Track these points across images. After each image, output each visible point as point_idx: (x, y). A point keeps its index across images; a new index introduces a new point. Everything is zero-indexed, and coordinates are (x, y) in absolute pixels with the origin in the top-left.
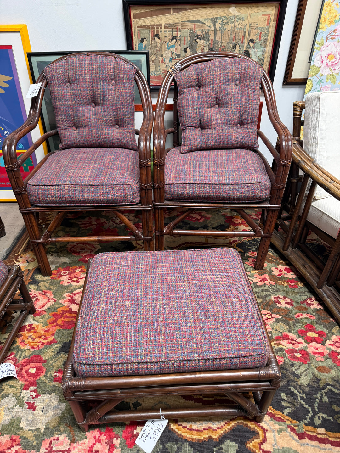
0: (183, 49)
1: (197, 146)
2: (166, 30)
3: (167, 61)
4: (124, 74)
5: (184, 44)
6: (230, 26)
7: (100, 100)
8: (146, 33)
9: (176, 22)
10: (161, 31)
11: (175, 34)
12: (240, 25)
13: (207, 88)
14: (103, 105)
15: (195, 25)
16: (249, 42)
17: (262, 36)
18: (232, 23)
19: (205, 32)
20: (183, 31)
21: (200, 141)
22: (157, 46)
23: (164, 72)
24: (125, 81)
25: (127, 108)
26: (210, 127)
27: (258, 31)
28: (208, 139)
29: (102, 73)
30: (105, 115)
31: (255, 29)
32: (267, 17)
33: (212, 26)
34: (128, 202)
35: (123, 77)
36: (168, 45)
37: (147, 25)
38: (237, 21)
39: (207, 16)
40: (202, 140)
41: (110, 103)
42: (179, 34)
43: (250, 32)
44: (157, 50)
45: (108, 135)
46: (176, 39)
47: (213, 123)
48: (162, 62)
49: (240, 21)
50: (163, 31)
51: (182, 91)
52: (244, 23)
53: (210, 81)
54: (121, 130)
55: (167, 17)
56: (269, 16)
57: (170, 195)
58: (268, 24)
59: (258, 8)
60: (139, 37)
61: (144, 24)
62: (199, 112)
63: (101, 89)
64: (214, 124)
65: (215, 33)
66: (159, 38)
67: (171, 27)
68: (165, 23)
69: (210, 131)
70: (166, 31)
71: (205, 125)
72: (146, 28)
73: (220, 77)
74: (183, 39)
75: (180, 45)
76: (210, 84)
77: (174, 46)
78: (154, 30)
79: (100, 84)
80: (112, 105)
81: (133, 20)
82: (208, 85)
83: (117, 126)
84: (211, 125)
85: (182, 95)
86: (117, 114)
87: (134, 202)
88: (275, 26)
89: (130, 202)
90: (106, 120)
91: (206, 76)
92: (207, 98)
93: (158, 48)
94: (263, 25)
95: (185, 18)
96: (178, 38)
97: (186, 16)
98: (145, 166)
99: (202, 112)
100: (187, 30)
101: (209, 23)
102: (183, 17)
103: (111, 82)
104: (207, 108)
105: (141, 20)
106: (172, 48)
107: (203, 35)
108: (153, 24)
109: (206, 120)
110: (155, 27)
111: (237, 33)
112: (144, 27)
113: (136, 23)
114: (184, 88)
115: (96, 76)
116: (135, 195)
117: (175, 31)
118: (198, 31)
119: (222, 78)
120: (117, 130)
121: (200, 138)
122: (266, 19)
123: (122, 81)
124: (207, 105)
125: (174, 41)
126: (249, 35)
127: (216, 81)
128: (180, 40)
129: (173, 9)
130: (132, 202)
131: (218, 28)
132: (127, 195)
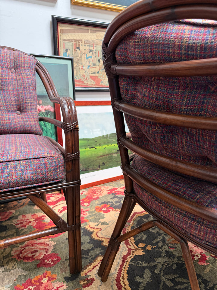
0: (97, 60)
2: (85, 44)
3: (86, 68)
5: (99, 56)
8: (70, 46)
9: (92, 39)
10: (82, 45)
11: (92, 48)
20: (98, 46)
22: (78, 56)
23: (84, 77)
36: (86, 56)
37: (71, 40)
42: (95, 48)
44: (78, 59)
46: (93, 52)
48: (82, 69)
50: (83, 45)
55: (86, 35)
60: (64, 48)
61: (68, 38)
66: (80, 50)
67: (89, 43)
68: (85, 39)
70: (85, 45)
72: (70, 41)
74: (97, 52)
75: (95, 57)
77: (91, 57)
78: (76, 44)
81: (59, 34)
87: (58, 179)
93: (79, 58)
96: (94, 52)
97: (100, 36)
100: (100, 46)
102: (98, 37)
105: (66, 35)
106: (90, 58)
108: (76, 39)
110: (77, 41)
112: (68, 40)
113: (62, 37)
116: (59, 169)
117: (92, 46)
125: (91, 53)
128: (96, 53)
129: (91, 30)
132: (49, 170)
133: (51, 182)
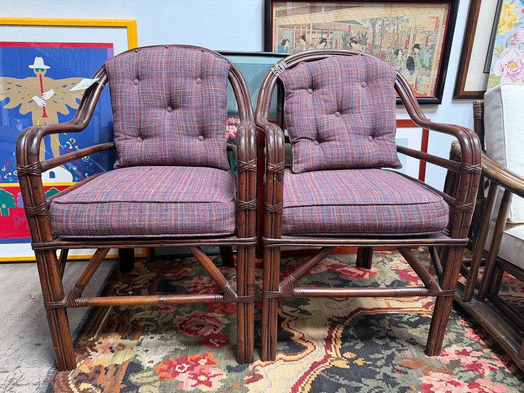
2: (314, 30)
5: (336, 48)
6: (392, 28)
8: (288, 34)
9: (327, 22)
10: (309, 32)
11: (325, 36)
12: (403, 28)
13: (325, 89)
15: (350, 26)
16: (413, 48)
17: (429, 41)
18: (394, 25)
19: (362, 35)
20: (335, 32)
27: (424, 35)
31: (422, 33)
32: (435, 19)
33: (371, 28)
37: (292, 25)
38: (400, 23)
39: (364, 16)
42: (331, 36)
43: (415, 36)
46: (326, 42)
49: (403, 24)
50: (311, 32)
52: (409, 25)
55: (316, 15)
56: (437, 19)
58: (437, 27)
59: (425, 10)
60: (280, 38)
61: (288, 23)
65: (374, 37)
66: (305, 40)
67: (320, 28)
68: (314, 22)
70: (314, 33)
72: (290, 27)
73: (342, 75)
74: (334, 42)
76: (328, 84)
78: (300, 31)
81: (274, 18)
82: (325, 85)
88: (444, 29)
94: (432, 28)
95: (338, 17)
96: (328, 41)
97: (340, 15)
100: (339, 32)
101: (367, 24)
102: (336, 17)
105: (285, 18)
107: (360, 38)
108: (299, 23)
110: (301, 27)
111: (400, 37)
112: (288, 26)
113: (277, 21)
117: (325, 33)
118: (354, 34)
122: (434, 22)
124: (326, 110)
125: (324, 44)
126: (414, 40)
128: (331, 43)
129: (325, 7)
131: (377, 31)
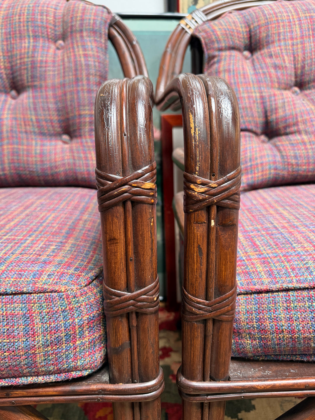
1: (269, 174)
4: (82, 20)
7: (26, 76)
13: (274, 49)
14: (34, 87)
21: (275, 162)
24: (85, 34)
25: (90, 91)
26: (294, 128)
28: (295, 157)
29: (33, 20)
30: (35, 109)
34: (50, 373)
35: (81, 25)
40: (278, 159)
41: (49, 82)
45: (41, 155)
47: (300, 119)
51: (214, 57)
53: (279, 34)
54: (75, 144)
57: (252, 337)
62: (262, 97)
63: (28, 52)
64: (304, 122)
69: (298, 137)
71: (281, 125)
73: (300, 24)
76: (279, 40)
79: (27, 44)
80: (54, 87)
82: (273, 42)
83: (66, 137)
84: (296, 124)
85: (216, 66)
86: (66, 107)
87: (76, 369)
89: (59, 372)
90: (38, 121)
91: (267, 24)
92: (276, 67)
98: (124, 202)
99: (270, 96)
103: (55, 42)
104: (279, 89)
109: (281, 113)
114: (220, 50)
115: (19, 26)
116: (82, 337)
119: (305, 26)
120: (66, 146)
121: (274, 156)
123: (78, 35)
124: (279, 83)
127: (291, 32)
130: (68, 371)
132: (40, 339)
133: (52, 378)
